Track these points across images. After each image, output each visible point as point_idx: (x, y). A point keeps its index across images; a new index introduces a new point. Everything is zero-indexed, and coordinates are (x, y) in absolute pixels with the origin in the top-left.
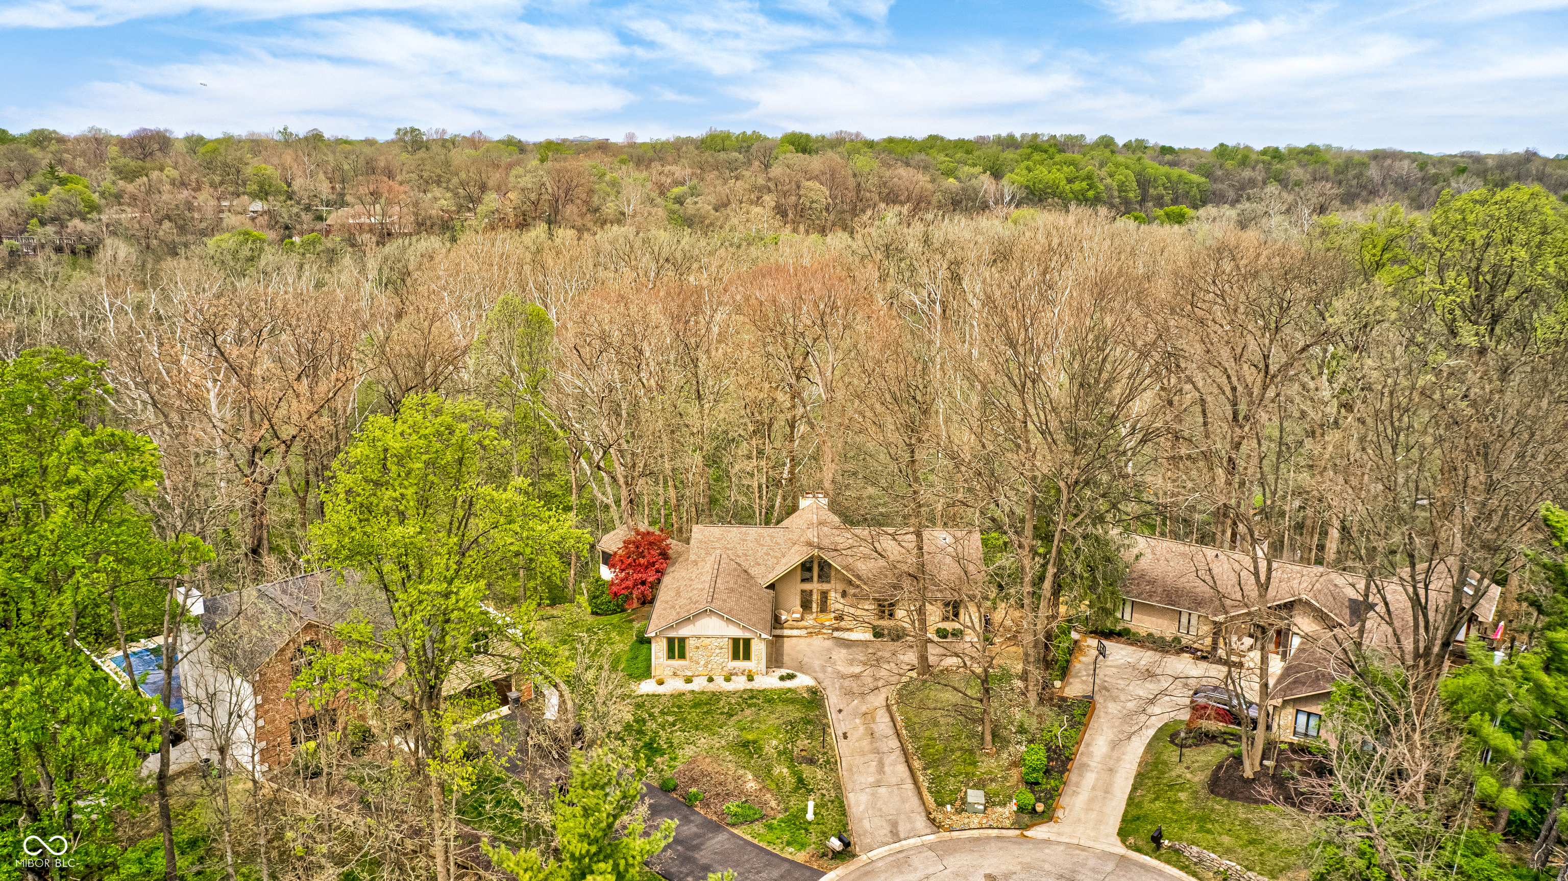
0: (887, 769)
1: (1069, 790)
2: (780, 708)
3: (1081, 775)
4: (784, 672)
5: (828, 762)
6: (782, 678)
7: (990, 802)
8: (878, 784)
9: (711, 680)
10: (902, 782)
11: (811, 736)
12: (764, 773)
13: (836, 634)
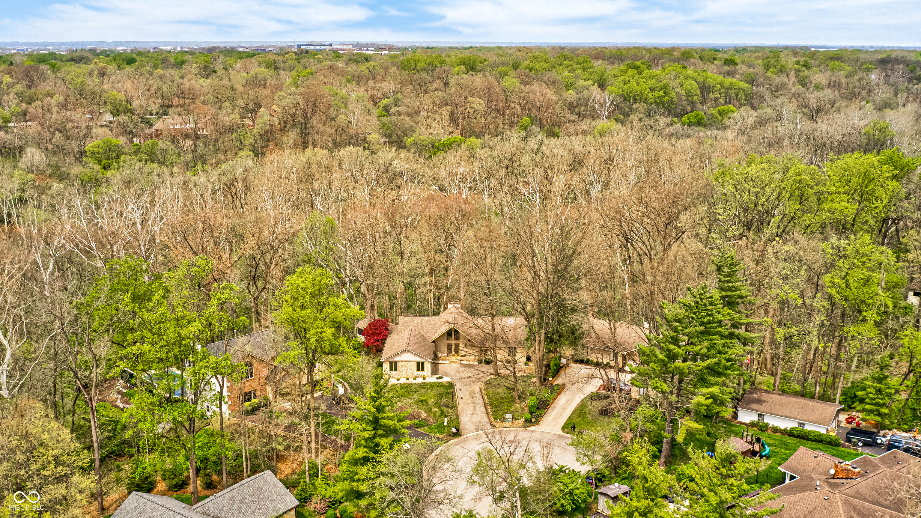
0: (477, 409)
1: (546, 415)
2: (436, 389)
3: (552, 410)
4: (438, 376)
5: (454, 407)
6: (437, 378)
7: (514, 419)
8: (473, 414)
9: (408, 379)
10: (482, 413)
11: (448, 398)
12: (429, 411)
13: (462, 362)
